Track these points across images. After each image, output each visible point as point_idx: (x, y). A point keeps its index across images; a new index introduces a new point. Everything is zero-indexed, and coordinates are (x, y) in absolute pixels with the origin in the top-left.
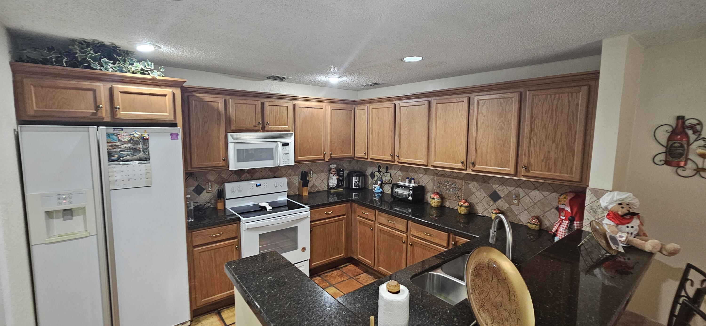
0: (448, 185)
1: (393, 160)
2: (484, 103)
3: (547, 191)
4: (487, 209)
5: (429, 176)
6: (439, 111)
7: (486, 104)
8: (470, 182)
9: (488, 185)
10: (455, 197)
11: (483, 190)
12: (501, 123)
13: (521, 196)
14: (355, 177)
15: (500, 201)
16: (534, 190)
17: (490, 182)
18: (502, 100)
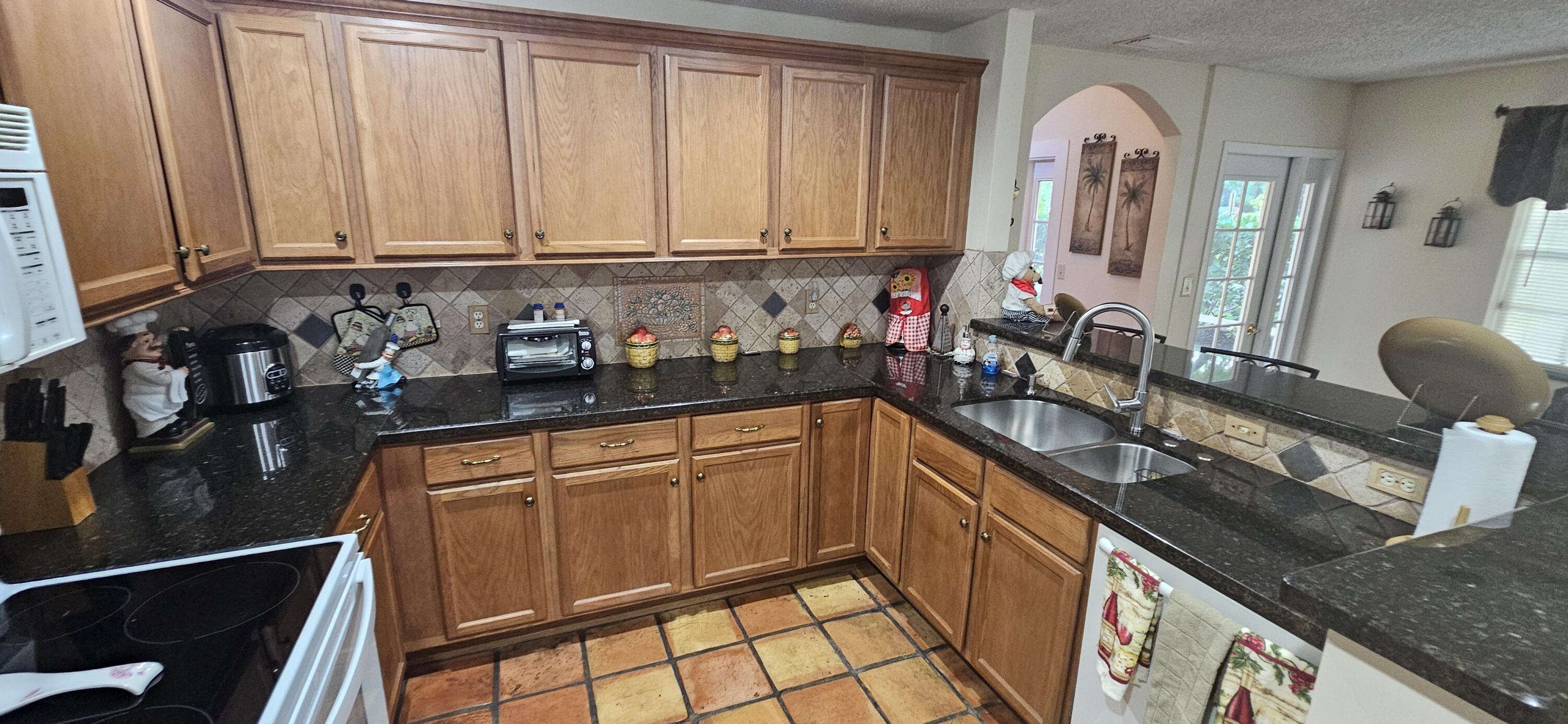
0: (661, 301)
1: (515, 251)
2: (807, 88)
3: (861, 274)
4: (760, 336)
5: (597, 289)
6: (689, 92)
7: (810, 92)
8: (718, 284)
9: (759, 282)
10: (683, 327)
11: (750, 296)
12: (841, 140)
13: (822, 292)
14: (249, 354)
15: (784, 312)
16: (842, 275)
17: (763, 274)
18: (842, 87)
